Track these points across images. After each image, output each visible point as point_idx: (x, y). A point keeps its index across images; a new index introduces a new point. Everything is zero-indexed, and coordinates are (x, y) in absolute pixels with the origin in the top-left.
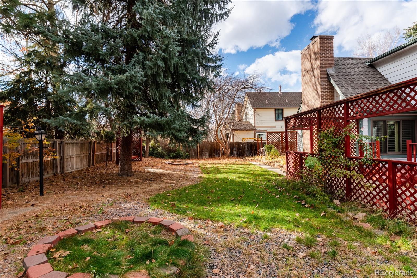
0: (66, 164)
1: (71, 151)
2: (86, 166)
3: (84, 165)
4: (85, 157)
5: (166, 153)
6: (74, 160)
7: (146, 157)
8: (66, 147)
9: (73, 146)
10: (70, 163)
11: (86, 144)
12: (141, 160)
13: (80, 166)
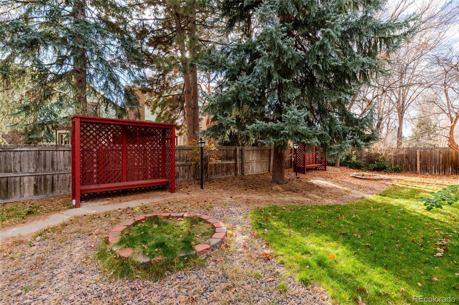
0: (246, 167)
1: (251, 157)
2: (266, 171)
3: (264, 170)
4: (265, 163)
5: (363, 163)
6: (254, 164)
7: (336, 167)
8: (246, 154)
9: (253, 153)
10: (250, 167)
11: (266, 151)
12: (325, 170)
13: (260, 171)
